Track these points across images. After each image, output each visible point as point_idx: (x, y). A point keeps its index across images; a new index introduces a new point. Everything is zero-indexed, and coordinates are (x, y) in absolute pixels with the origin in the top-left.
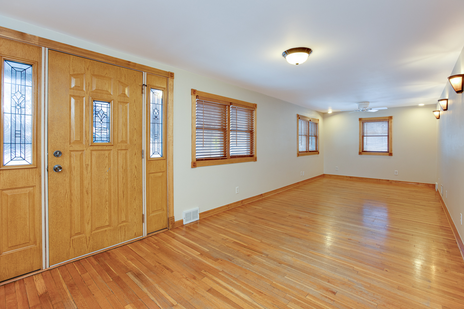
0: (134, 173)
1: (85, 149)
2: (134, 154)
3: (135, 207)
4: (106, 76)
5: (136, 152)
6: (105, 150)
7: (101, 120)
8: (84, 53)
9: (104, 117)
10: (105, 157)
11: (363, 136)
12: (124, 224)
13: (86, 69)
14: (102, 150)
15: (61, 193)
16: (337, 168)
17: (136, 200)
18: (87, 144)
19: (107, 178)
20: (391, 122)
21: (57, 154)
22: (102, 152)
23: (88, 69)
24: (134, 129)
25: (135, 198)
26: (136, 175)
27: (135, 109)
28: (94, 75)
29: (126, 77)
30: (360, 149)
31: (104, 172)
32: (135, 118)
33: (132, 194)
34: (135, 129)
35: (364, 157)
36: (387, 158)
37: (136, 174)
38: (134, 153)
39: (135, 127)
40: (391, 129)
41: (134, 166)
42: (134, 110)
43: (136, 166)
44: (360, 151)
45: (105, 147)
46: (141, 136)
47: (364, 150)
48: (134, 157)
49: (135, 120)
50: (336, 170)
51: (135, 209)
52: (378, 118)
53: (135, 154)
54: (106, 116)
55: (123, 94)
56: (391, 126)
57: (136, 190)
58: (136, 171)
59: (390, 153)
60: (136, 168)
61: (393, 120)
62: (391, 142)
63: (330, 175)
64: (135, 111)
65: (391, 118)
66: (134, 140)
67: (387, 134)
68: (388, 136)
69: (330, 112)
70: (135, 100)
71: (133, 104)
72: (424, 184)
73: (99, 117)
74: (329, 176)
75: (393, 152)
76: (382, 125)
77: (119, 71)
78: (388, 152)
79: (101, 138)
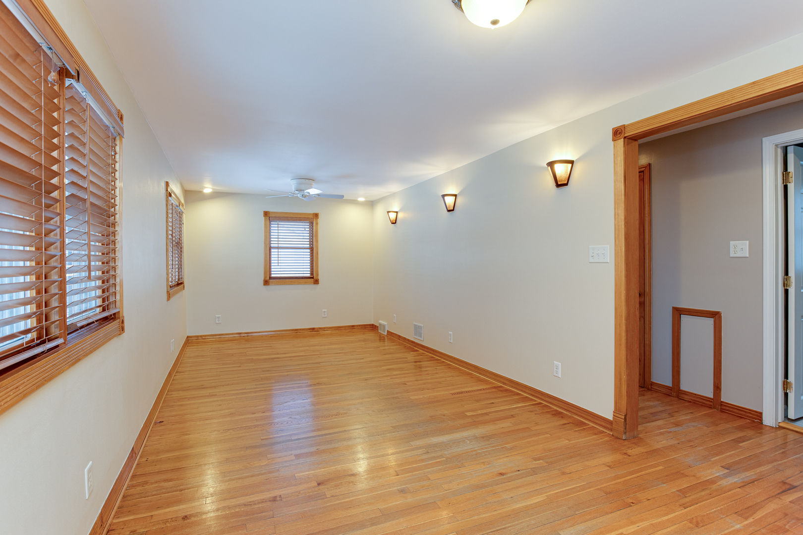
11: (270, 248)
16: (218, 317)
20: (317, 224)
30: (265, 273)
35: (273, 288)
36: (310, 288)
40: (317, 236)
44: (265, 277)
47: (272, 275)
50: (217, 322)
52: (296, 213)
56: (317, 231)
59: (313, 279)
61: (320, 220)
62: (317, 258)
63: (204, 336)
65: (316, 215)
67: (309, 245)
68: (312, 249)
69: (208, 189)
72: (360, 325)
74: (200, 338)
75: (320, 278)
76: (302, 228)
78: (313, 278)
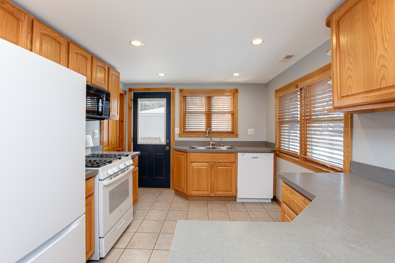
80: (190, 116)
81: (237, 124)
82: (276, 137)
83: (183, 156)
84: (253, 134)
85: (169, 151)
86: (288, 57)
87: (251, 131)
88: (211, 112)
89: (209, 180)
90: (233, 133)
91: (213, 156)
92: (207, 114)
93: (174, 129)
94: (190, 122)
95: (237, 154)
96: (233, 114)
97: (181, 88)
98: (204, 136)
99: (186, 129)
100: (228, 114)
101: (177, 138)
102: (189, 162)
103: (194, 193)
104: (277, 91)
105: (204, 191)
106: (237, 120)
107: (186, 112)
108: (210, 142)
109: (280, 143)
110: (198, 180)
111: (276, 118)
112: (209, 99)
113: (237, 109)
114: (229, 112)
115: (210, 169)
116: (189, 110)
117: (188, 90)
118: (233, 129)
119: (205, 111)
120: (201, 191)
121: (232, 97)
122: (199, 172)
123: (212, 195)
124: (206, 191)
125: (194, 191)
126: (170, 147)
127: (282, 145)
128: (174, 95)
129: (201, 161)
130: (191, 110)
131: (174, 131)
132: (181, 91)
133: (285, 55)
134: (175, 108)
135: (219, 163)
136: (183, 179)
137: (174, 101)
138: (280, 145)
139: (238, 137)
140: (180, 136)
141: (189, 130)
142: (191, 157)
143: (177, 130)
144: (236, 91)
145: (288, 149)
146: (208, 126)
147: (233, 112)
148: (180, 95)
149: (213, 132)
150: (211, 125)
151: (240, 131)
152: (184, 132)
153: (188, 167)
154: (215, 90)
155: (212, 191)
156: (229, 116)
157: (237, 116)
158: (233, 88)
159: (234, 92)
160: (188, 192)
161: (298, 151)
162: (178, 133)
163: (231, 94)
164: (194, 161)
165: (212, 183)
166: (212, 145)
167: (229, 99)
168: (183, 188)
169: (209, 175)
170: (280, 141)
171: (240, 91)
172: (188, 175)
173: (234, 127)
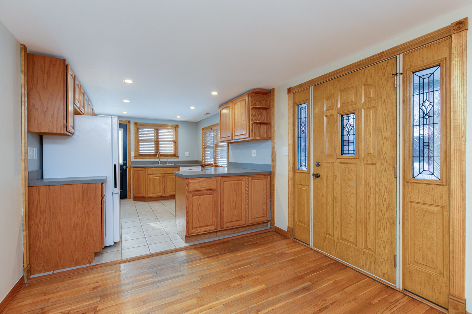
0: (384, 195)
1: (334, 161)
2: (383, 171)
3: (384, 239)
4: (351, 86)
5: (387, 168)
6: (351, 163)
7: (349, 133)
8: (331, 76)
9: (351, 129)
10: (350, 171)
12: (369, 251)
13: (335, 89)
14: (348, 163)
15: (319, 195)
17: (386, 231)
18: (336, 157)
19: (352, 192)
21: (318, 165)
22: (348, 165)
23: (336, 88)
24: (383, 139)
25: (384, 228)
26: (386, 198)
27: (385, 112)
28: (341, 91)
29: (372, 76)
31: (349, 185)
32: (385, 124)
33: (381, 221)
34: (385, 138)
37: (386, 196)
38: (384, 169)
39: (386, 135)
41: (384, 186)
42: (383, 113)
43: (387, 186)
45: (350, 160)
46: (395, 146)
48: (383, 175)
49: (385, 126)
51: (384, 241)
53: (385, 171)
54: (353, 128)
55: (369, 98)
57: (386, 218)
58: (386, 193)
60: (387, 189)
64: (385, 115)
66: (384, 152)
70: (384, 100)
71: (382, 106)
73: (346, 130)
77: (364, 74)
79: (349, 151)
80: (143, 143)
81: (178, 149)
82: (203, 156)
83: (142, 171)
84: (189, 156)
85: (126, 169)
86: (208, 113)
87: (187, 154)
88: (159, 140)
89: (162, 186)
90: (175, 155)
91: (164, 169)
92: (156, 142)
93: (130, 152)
94: (143, 148)
95: (179, 168)
96: (175, 142)
97: (136, 121)
98: (154, 157)
99: (139, 152)
100: (172, 142)
101: (133, 160)
102: (147, 175)
103: (151, 195)
104: (203, 129)
105: (158, 193)
106: (178, 146)
107: (139, 139)
108: (159, 161)
109: (205, 160)
110: (154, 186)
111: (203, 145)
112: (157, 130)
113: (178, 139)
114: (173, 140)
115: (161, 178)
116: (142, 139)
117: (141, 123)
118: (175, 153)
119: (154, 139)
120: (156, 193)
121: (174, 130)
122: (154, 181)
123: (164, 195)
124: (159, 193)
125: (151, 194)
126: (127, 166)
127: (206, 161)
128: (129, 126)
129: (156, 173)
130: (144, 139)
131: (130, 154)
132: (136, 124)
133: (206, 113)
134: (130, 137)
135: (168, 174)
136: (142, 187)
137: (130, 131)
138: (205, 161)
139: (178, 158)
140: (135, 158)
141: (143, 153)
142: (148, 171)
143: (133, 153)
144: (177, 126)
145: (209, 162)
146: (157, 150)
147: (175, 140)
148: (135, 127)
149: (161, 155)
150: (159, 149)
151: (180, 154)
152: (138, 155)
153: (147, 178)
154: (162, 124)
155: (164, 193)
156: (173, 144)
157: (178, 143)
158: (175, 124)
159: (175, 127)
160: (147, 195)
161: (213, 163)
162: (134, 155)
163: (174, 128)
164: (150, 173)
165: (163, 187)
166: (161, 163)
167: (172, 131)
168: (142, 194)
169: (161, 182)
170: (205, 158)
171: (179, 126)
172: (147, 183)
173: (176, 151)
